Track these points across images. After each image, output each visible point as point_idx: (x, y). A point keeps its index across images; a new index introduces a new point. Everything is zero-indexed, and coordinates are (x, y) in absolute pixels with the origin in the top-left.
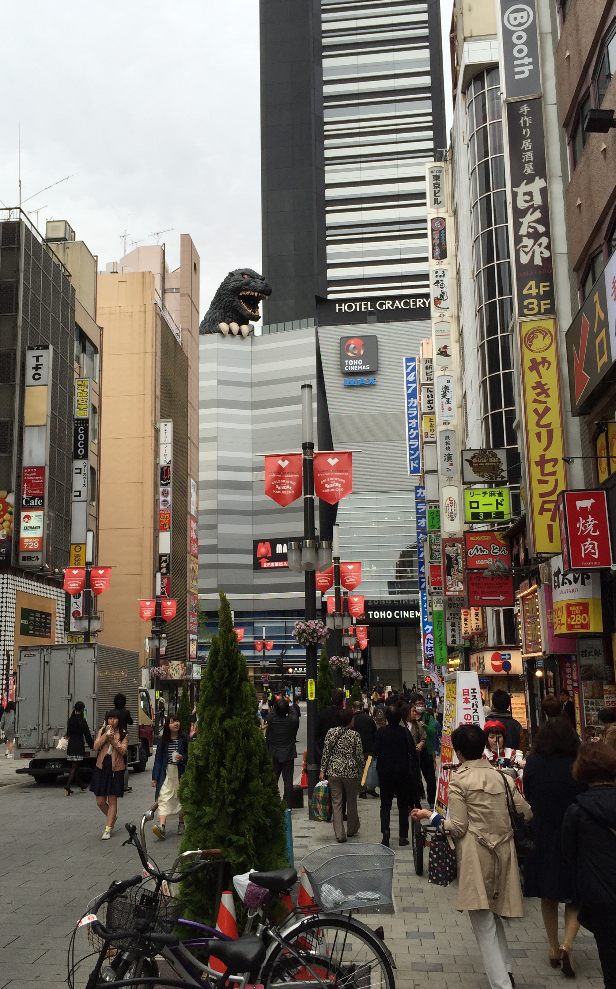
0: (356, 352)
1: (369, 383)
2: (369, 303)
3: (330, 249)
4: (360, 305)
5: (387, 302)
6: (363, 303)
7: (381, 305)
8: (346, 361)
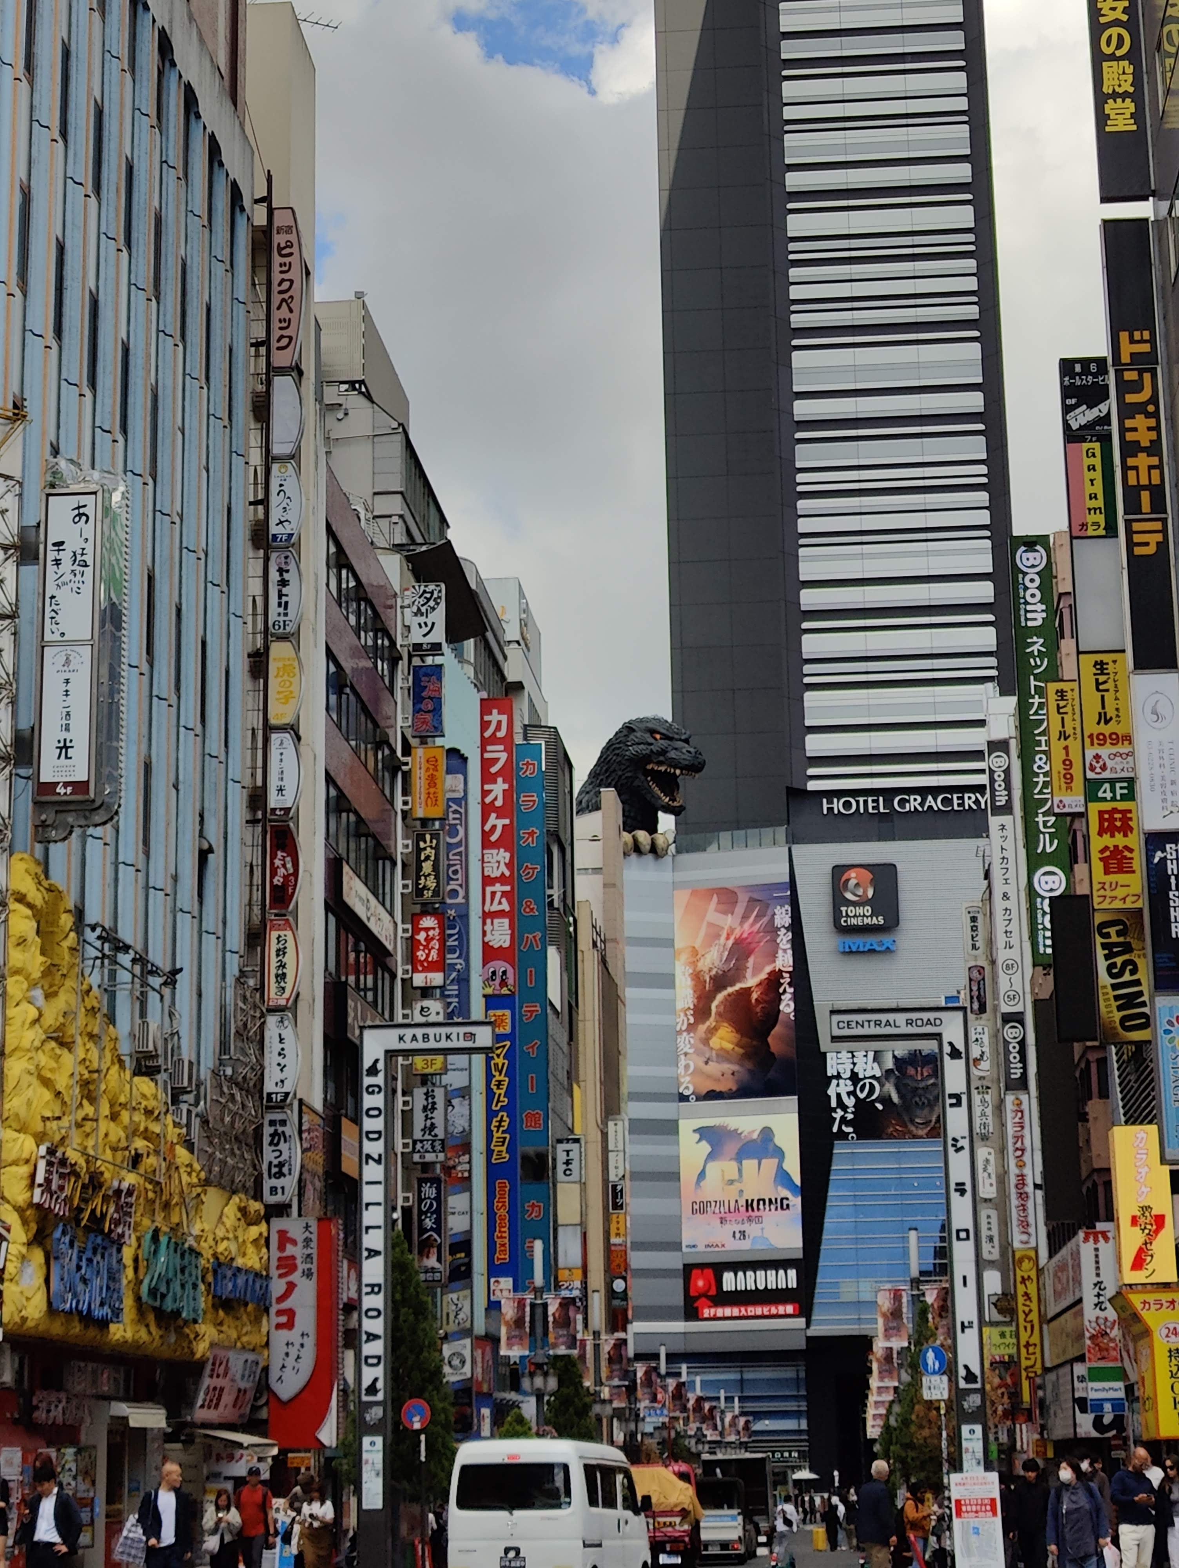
0: (860, 892)
1: (883, 948)
2: (881, 799)
3: (811, 698)
4: (866, 802)
5: (912, 797)
6: (870, 799)
7: (902, 802)
8: (843, 909)
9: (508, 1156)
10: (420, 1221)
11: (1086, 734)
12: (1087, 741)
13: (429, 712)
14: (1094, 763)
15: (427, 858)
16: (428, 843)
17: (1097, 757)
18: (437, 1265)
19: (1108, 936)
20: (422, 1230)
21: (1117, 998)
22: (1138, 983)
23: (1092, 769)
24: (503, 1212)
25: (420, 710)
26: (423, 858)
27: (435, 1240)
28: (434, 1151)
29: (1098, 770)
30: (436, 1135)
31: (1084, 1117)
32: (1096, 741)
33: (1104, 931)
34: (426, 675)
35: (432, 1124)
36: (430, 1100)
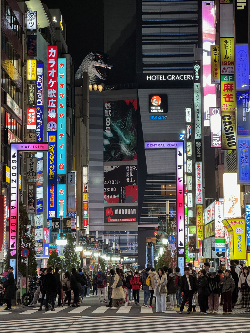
0: (157, 103)
2: (164, 76)
3: (144, 47)
4: (159, 77)
5: (172, 76)
8: (152, 107)
9: (54, 177)
10: (29, 196)
11: (221, 62)
12: (222, 63)
13: (32, 49)
14: (223, 70)
15: (31, 92)
16: (32, 88)
17: (224, 68)
18: (33, 208)
19: (225, 119)
20: (29, 198)
21: (227, 137)
22: (233, 133)
23: (223, 72)
24: (52, 193)
25: (30, 49)
26: (30, 92)
27: (33, 201)
28: (33, 176)
29: (224, 72)
30: (33, 172)
31: (217, 169)
32: (224, 64)
33: (224, 118)
34: (32, 38)
35: (32, 168)
36: (32, 162)
